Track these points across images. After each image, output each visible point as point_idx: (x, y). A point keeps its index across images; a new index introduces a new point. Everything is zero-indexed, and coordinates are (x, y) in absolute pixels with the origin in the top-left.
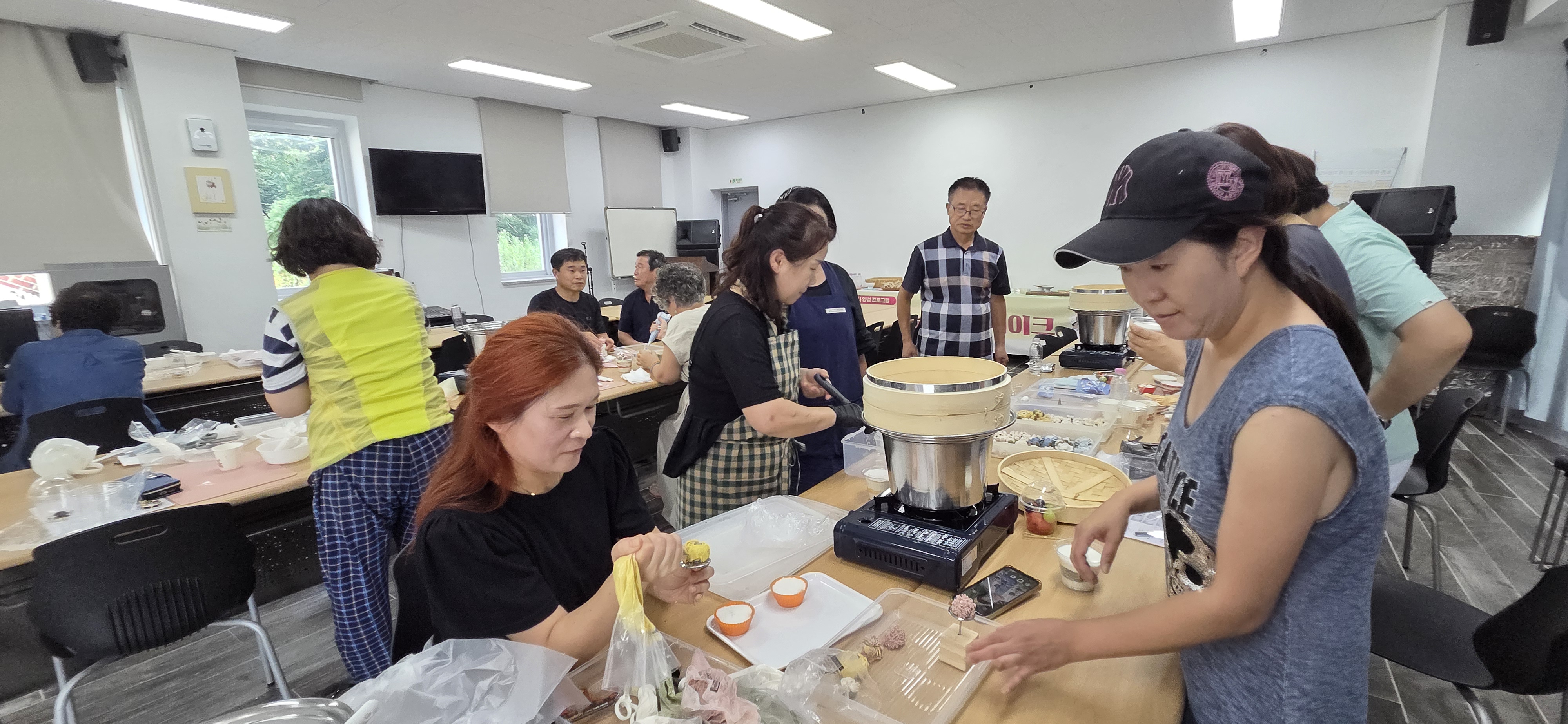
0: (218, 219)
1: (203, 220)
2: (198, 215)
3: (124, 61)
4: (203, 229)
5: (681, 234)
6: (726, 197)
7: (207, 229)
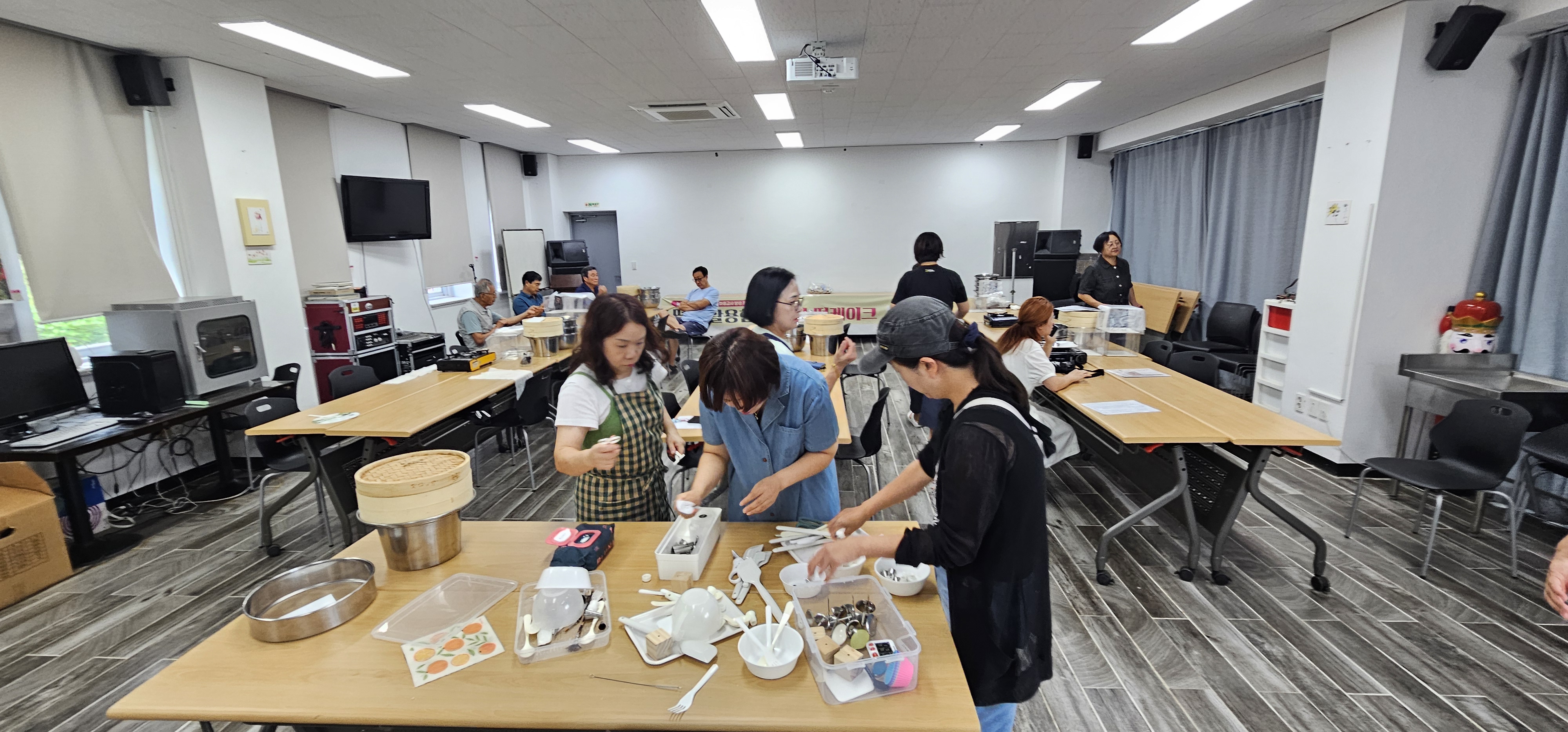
0: (261, 251)
1: (253, 252)
2: (249, 247)
3: (169, 85)
4: (252, 262)
5: (551, 252)
6: (573, 218)
7: (255, 261)
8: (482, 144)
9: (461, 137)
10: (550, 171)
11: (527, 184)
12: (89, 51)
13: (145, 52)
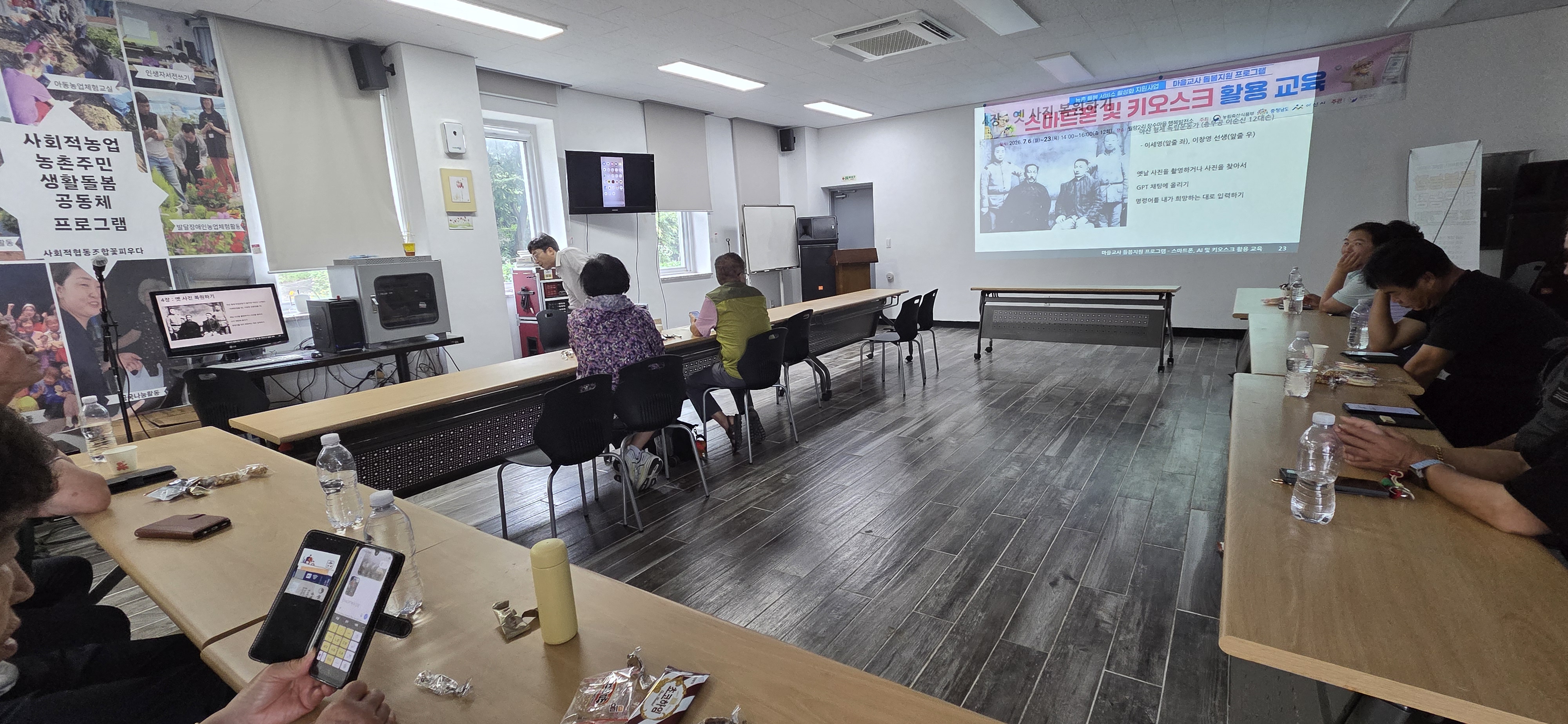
0: (463, 218)
1: (451, 218)
2: (450, 214)
3: (392, 70)
4: (453, 228)
5: (801, 230)
6: (834, 194)
7: (457, 226)
8: (731, 120)
9: (706, 114)
10: (807, 146)
11: (784, 161)
12: (333, 46)
13: (369, 41)
